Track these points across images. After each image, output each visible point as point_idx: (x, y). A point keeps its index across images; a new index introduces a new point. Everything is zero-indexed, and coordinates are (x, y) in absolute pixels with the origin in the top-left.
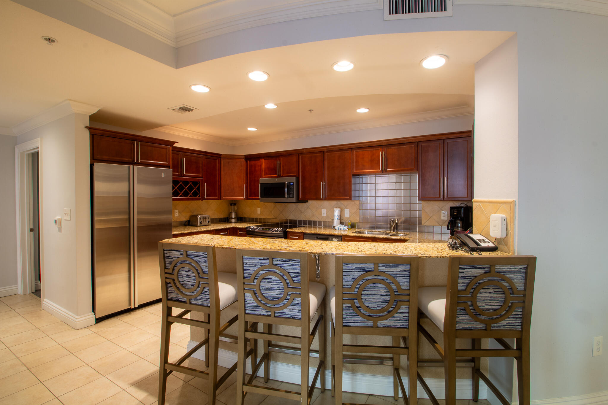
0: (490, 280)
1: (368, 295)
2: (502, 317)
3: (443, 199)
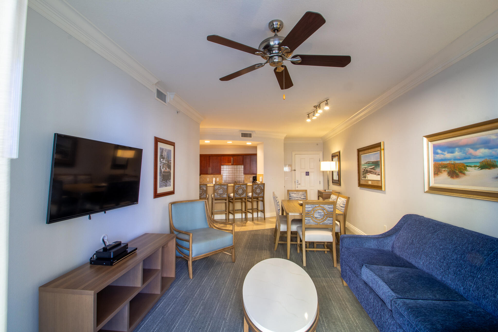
0: (258, 187)
2: (260, 194)
3: (251, 174)
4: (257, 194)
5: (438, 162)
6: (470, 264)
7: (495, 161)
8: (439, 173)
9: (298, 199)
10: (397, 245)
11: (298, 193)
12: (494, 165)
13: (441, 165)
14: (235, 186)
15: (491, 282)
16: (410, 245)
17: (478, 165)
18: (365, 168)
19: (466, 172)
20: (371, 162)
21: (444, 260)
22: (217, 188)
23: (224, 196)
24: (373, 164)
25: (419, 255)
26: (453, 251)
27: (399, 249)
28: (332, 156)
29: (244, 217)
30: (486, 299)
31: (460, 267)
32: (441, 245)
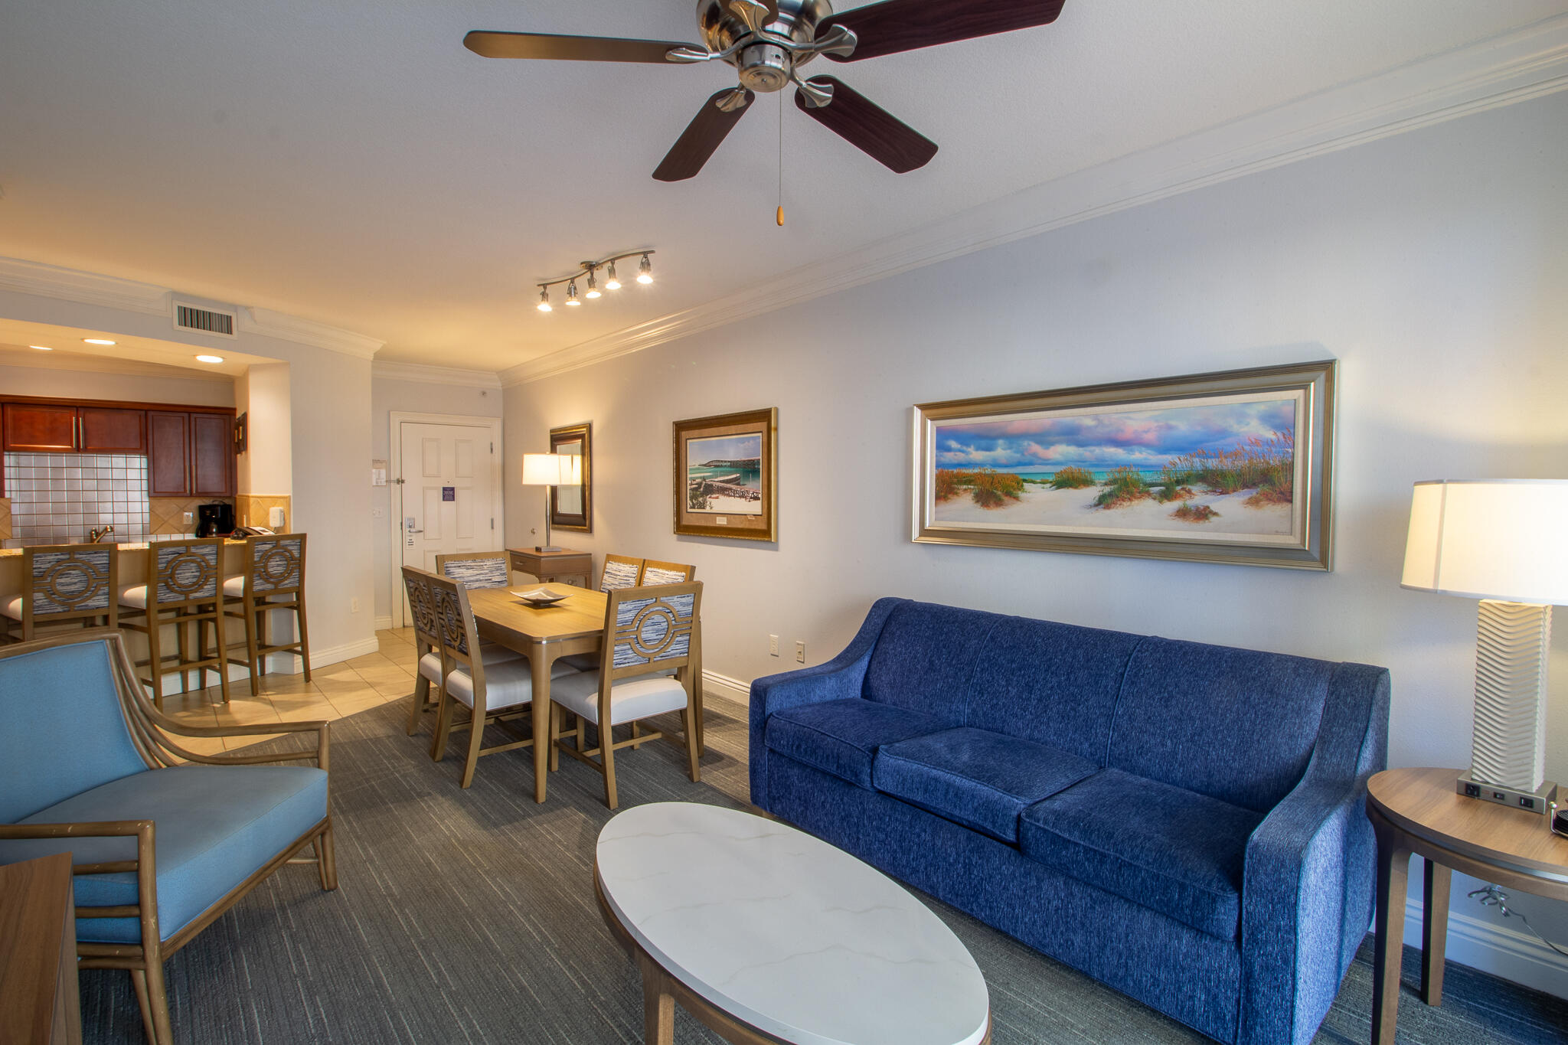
0: (276, 552)
1: (180, 574)
2: (286, 578)
3: (191, 495)
4: (272, 580)
5: (950, 470)
6: (1094, 690)
7: (1090, 473)
8: (950, 496)
9: (482, 585)
10: (883, 678)
11: (479, 564)
12: (1087, 481)
13: (957, 476)
14: (160, 552)
15: (1150, 718)
16: (926, 673)
17: (1051, 479)
18: (704, 479)
19: (1021, 494)
20: (725, 462)
21: (1031, 694)
22: (48, 565)
23: (91, 603)
24: (732, 469)
25: (960, 694)
26: (1046, 671)
27: (892, 688)
28: (552, 436)
29: (193, 683)
30: (1147, 754)
31: (1072, 701)
32: (1013, 661)
